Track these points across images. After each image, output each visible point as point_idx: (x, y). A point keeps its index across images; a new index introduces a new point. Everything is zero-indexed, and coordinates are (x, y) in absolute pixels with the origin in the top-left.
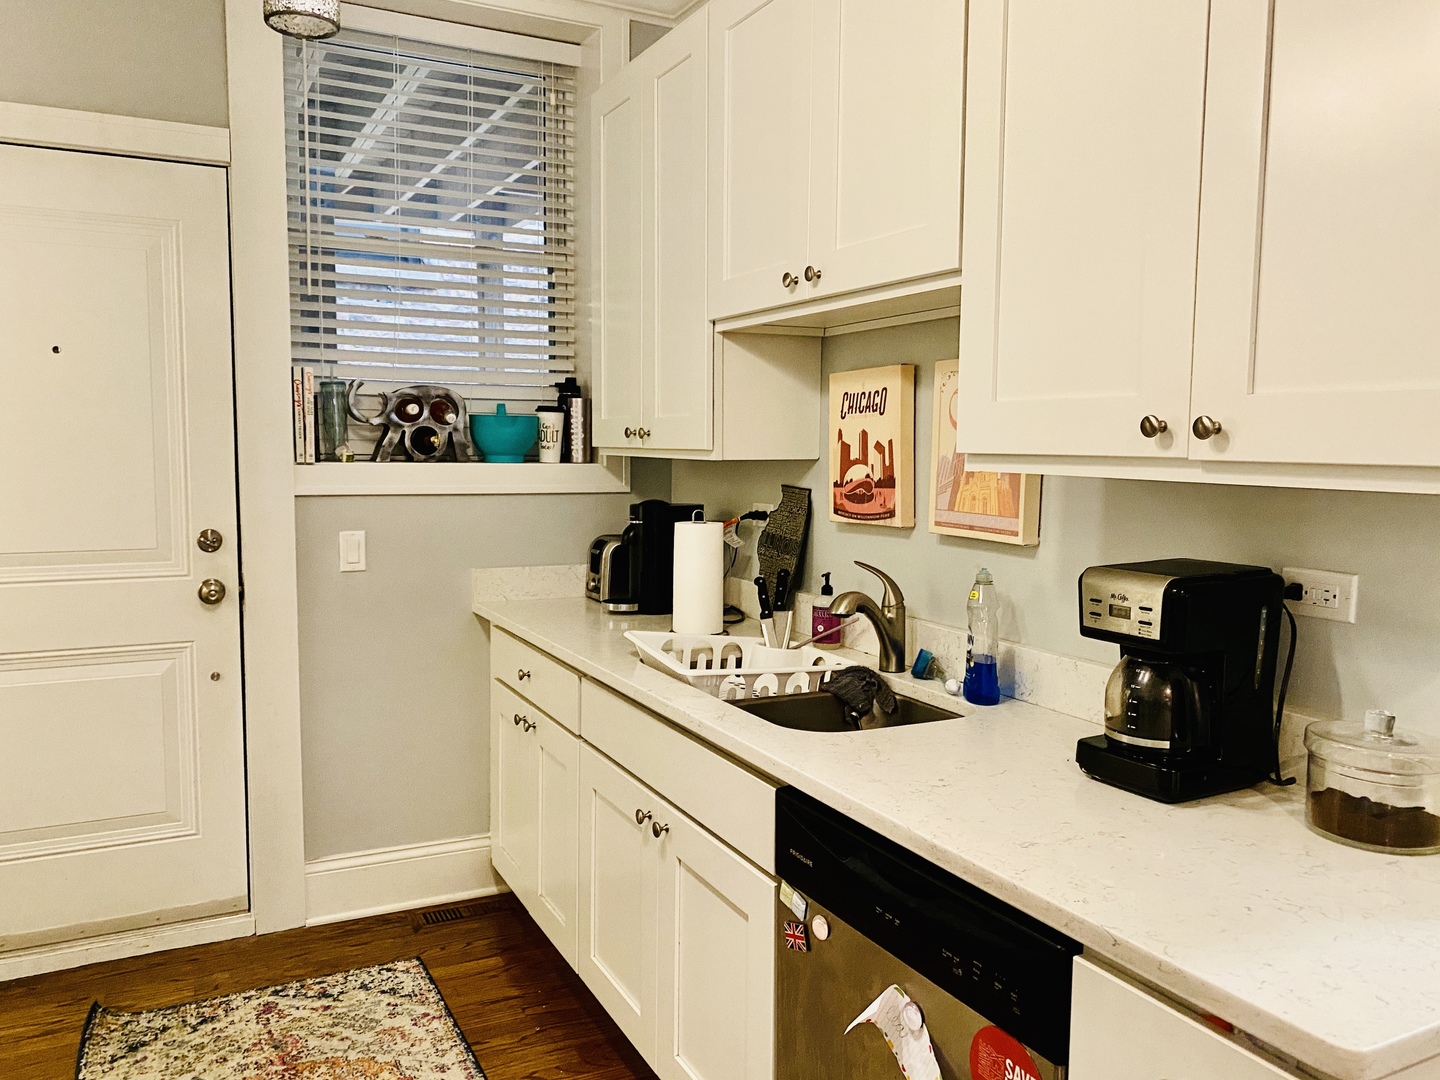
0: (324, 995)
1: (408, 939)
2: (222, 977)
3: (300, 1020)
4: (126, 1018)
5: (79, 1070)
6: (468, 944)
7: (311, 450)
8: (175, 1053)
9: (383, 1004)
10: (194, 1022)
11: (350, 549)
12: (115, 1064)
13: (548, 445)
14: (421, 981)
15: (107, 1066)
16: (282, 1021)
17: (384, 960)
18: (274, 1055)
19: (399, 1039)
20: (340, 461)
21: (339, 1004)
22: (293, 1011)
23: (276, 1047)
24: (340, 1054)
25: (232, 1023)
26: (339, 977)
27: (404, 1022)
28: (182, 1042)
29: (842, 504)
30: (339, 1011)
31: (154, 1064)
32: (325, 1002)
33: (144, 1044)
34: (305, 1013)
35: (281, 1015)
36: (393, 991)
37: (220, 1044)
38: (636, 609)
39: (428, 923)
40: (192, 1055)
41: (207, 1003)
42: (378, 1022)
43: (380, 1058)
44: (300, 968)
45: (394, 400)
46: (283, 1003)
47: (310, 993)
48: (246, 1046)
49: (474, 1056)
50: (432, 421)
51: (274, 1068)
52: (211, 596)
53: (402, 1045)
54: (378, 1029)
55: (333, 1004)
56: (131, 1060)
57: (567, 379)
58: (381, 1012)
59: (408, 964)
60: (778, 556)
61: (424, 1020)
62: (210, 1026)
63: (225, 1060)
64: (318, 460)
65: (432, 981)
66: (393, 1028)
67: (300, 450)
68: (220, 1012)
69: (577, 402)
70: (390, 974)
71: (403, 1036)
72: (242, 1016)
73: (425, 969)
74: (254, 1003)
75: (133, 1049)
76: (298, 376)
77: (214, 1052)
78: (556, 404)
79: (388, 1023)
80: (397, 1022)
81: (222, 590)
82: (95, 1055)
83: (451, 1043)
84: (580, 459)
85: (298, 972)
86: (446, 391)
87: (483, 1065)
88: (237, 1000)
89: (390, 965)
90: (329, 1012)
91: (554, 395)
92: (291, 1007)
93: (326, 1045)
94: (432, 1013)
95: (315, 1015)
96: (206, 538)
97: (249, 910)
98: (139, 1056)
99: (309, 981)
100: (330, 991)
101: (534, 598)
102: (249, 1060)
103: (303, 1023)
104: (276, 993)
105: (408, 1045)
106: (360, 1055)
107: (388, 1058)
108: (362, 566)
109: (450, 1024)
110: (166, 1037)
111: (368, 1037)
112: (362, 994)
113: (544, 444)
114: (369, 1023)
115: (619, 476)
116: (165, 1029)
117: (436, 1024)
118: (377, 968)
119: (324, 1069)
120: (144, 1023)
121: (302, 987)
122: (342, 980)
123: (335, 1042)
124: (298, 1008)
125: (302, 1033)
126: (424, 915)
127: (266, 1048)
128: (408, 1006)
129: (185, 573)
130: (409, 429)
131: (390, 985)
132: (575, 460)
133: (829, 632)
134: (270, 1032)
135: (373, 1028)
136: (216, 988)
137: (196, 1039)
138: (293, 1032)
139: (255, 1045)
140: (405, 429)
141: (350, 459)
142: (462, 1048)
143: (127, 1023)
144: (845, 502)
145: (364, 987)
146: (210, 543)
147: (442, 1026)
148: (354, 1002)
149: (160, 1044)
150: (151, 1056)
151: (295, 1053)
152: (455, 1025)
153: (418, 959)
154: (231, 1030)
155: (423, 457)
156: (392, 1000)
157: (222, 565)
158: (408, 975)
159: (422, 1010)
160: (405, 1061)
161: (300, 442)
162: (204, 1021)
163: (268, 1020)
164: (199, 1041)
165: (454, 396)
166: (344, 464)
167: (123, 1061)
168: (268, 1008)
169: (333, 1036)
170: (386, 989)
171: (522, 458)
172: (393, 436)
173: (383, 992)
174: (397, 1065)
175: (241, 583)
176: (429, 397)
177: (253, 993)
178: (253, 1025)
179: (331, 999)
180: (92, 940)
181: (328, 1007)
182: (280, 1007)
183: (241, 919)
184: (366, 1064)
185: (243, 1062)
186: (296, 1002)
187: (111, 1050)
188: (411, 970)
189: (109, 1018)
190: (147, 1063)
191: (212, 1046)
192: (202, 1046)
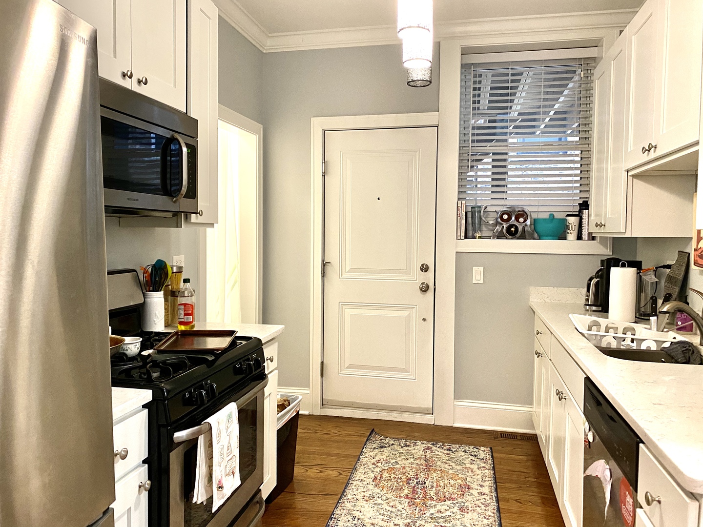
0: (449, 450)
1: (490, 441)
2: (416, 434)
3: (437, 455)
4: (382, 438)
5: (363, 448)
6: (514, 449)
7: (463, 234)
8: (393, 453)
9: (469, 459)
10: (402, 445)
11: (477, 275)
12: (374, 450)
13: (570, 232)
14: (488, 456)
15: (371, 450)
16: (431, 454)
17: (476, 445)
18: (424, 463)
19: (470, 472)
20: (476, 238)
21: (453, 454)
22: (436, 452)
23: (425, 461)
24: (446, 470)
25: (414, 449)
26: (457, 446)
27: (475, 467)
28: (397, 450)
29: (697, 260)
30: (452, 456)
31: (386, 454)
32: (448, 452)
33: (385, 447)
34: (440, 454)
35: (432, 452)
36: (475, 456)
37: (408, 454)
38: (600, 309)
39: (501, 437)
40: (398, 455)
41: (409, 441)
42: (465, 464)
43: (460, 475)
44: (446, 439)
45: (500, 213)
46: (434, 448)
47: (445, 448)
48: (416, 457)
49: (496, 486)
50: (516, 222)
51: (422, 467)
52: (425, 289)
53: (470, 474)
54: (464, 466)
55: (451, 454)
56: (379, 450)
57: (583, 201)
58: (467, 461)
59: (485, 449)
60: (672, 287)
61: (483, 469)
62: (407, 448)
63: (408, 459)
64: (466, 237)
65: (492, 457)
66: (469, 468)
67: (459, 234)
68: (412, 445)
69: (585, 212)
70: (477, 450)
71: (472, 471)
72: (419, 448)
73: (492, 452)
74: (424, 445)
75: (381, 447)
76: (459, 205)
77: (405, 456)
78: (578, 213)
79: (468, 465)
80: (472, 466)
81: (428, 287)
82: (369, 445)
83: (489, 479)
84: (586, 239)
85: (444, 440)
86: (522, 209)
87: (498, 490)
88: (419, 443)
89: (478, 447)
90: (448, 456)
91: (577, 209)
92: (436, 450)
93: (443, 465)
94: (487, 467)
95: (443, 455)
96: (423, 267)
97: (433, 414)
98: (382, 450)
99: (446, 444)
100: (452, 449)
101: (559, 302)
102: (415, 462)
103: (438, 456)
104: (433, 444)
105: (473, 475)
106: (453, 472)
107: (463, 476)
108: (481, 282)
109: (492, 473)
110: (392, 447)
111: (459, 468)
112: (463, 454)
113: (568, 231)
114: (461, 463)
115: (606, 246)
116: (393, 444)
117: (486, 471)
118: (473, 447)
119: (439, 472)
120: (387, 441)
121: (443, 445)
122: (458, 447)
123: (446, 466)
124: (439, 451)
125: (436, 459)
126: (501, 434)
127: (422, 460)
128: (479, 463)
129: (415, 279)
130: (505, 225)
131: (475, 453)
132: (584, 239)
133: (683, 325)
134: (425, 456)
135: (462, 465)
136: (414, 437)
137: (401, 450)
138: (433, 458)
139: (419, 458)
140: (504, 225)
141: (480, 238)
142: (493, 482)
143: (382, 439)
144: (698, 259)
145: (465, 451)
146: (424, 268)
147: (489, 473)
148: (459, 455)
149: (390, 448)
150: (385, 451)
151: (431, 464)
152: (494, 474)
153: (491, 448)
154: (413, 452)
155: (511, 237)
156: (473, 459)
157: (428, 277)
158: (484, 452)
159: (483, 465)
160: (468, 479)
161: (459, 231)
162: (406, 446)
163: (427, 452)
164: (402, 451)
165: (526, 211)
166: (477, 240)
167: (377, 450)
168: (428, 448)
169: (446, 463)
170: (473, 454)
171: (557, 238)
172: (498, 228)
173: (471, 455)
174: (465, 479)
175: (435, 285)
176: (515, 211)
177: (425, 442)
178: (421, 452)
179: (451, 452)
180: (380, 411)
181: (449, 454)
182: (432, 449)
183: (429, 417)
184: (454, 476)
185: (413, 462)
186: (438, 449)
187: (374, 446)
188: (486, 451)
189: (377, 436)
190: (384, 453)
191: (405, 454)
192: (402, 453)
